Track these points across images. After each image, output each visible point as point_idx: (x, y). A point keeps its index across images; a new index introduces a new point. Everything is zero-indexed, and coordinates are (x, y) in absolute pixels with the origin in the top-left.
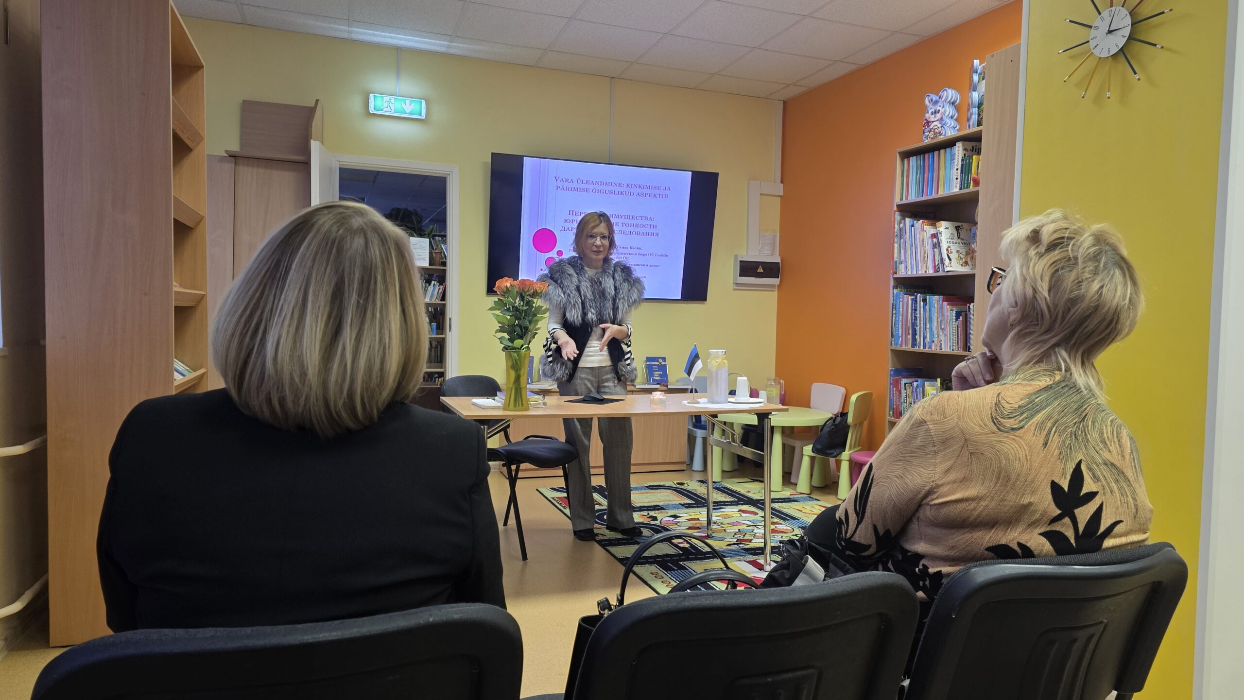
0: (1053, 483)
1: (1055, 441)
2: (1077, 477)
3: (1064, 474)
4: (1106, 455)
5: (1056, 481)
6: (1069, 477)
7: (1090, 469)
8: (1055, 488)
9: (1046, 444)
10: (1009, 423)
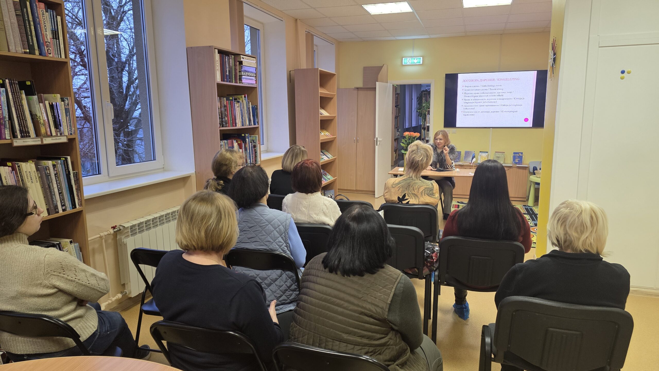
0: (398, 197)
1: (401, 189)
2: (404, 196)
3: (401, 195)
4: (413, 192)
5: (399, 196)
6: (402, 196)
7: (408, 195)
8: (399, 198)
9: (398, 190)
10: (394, 186)
